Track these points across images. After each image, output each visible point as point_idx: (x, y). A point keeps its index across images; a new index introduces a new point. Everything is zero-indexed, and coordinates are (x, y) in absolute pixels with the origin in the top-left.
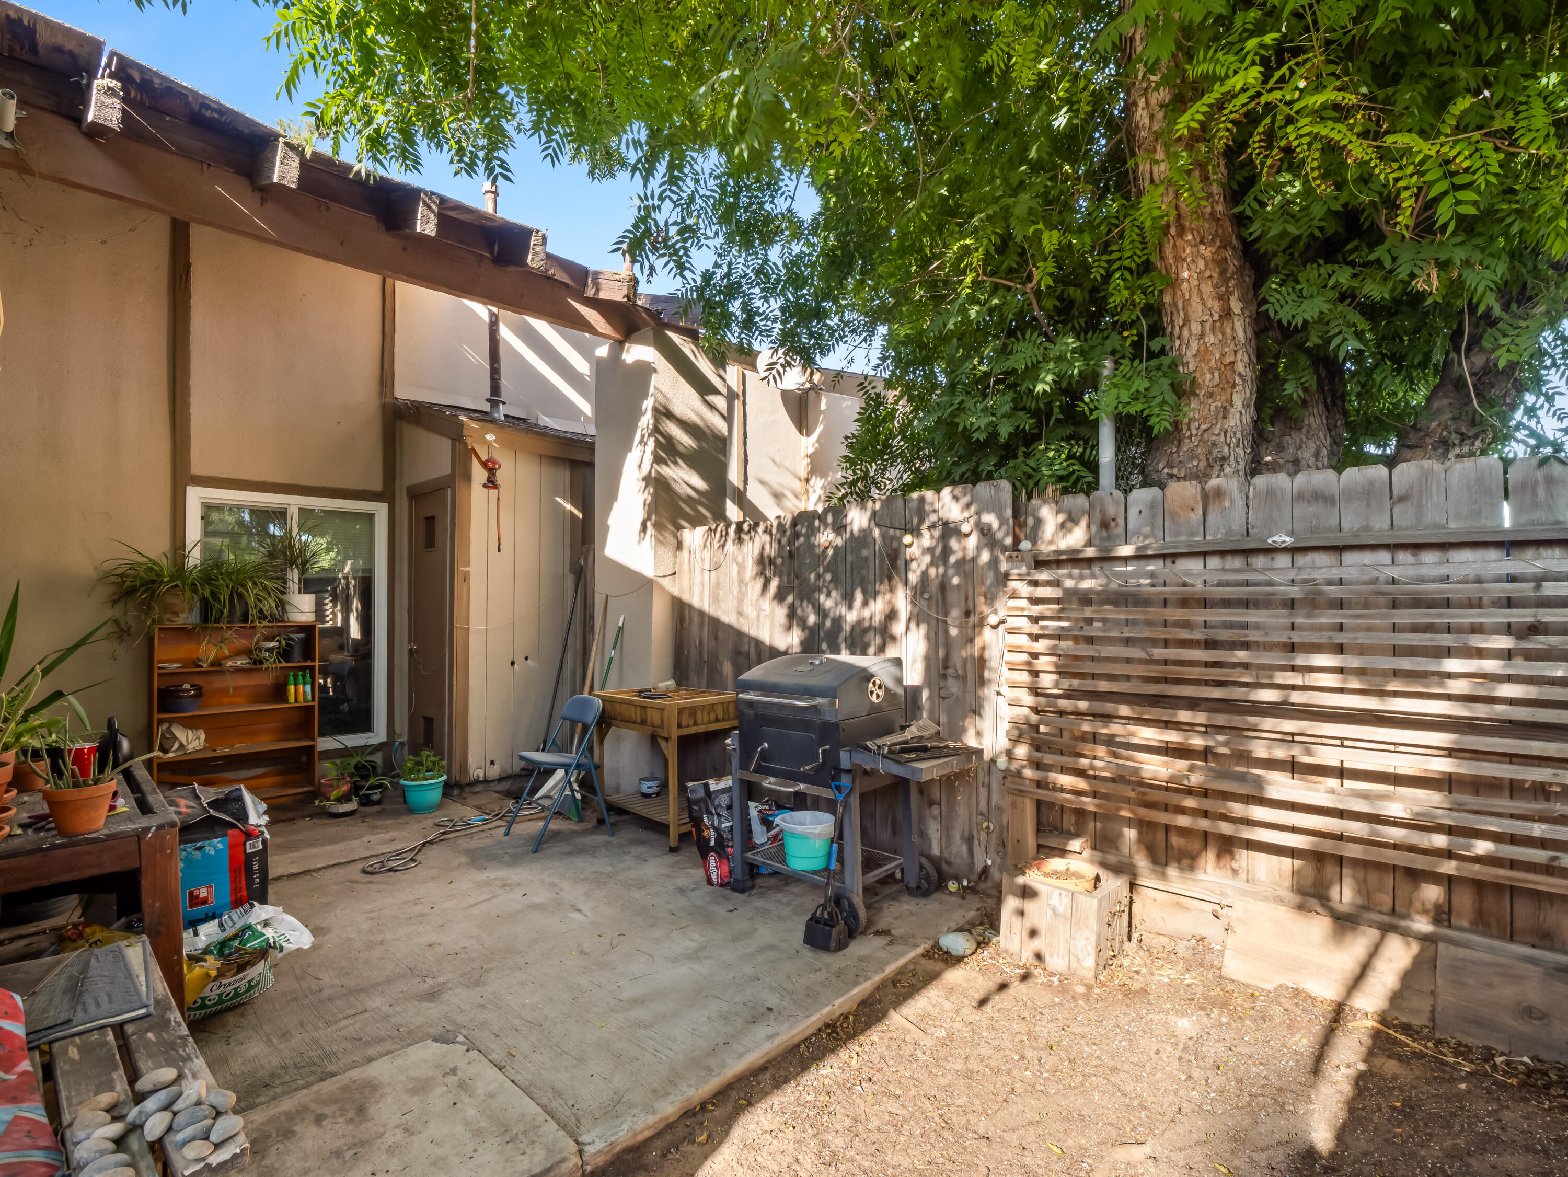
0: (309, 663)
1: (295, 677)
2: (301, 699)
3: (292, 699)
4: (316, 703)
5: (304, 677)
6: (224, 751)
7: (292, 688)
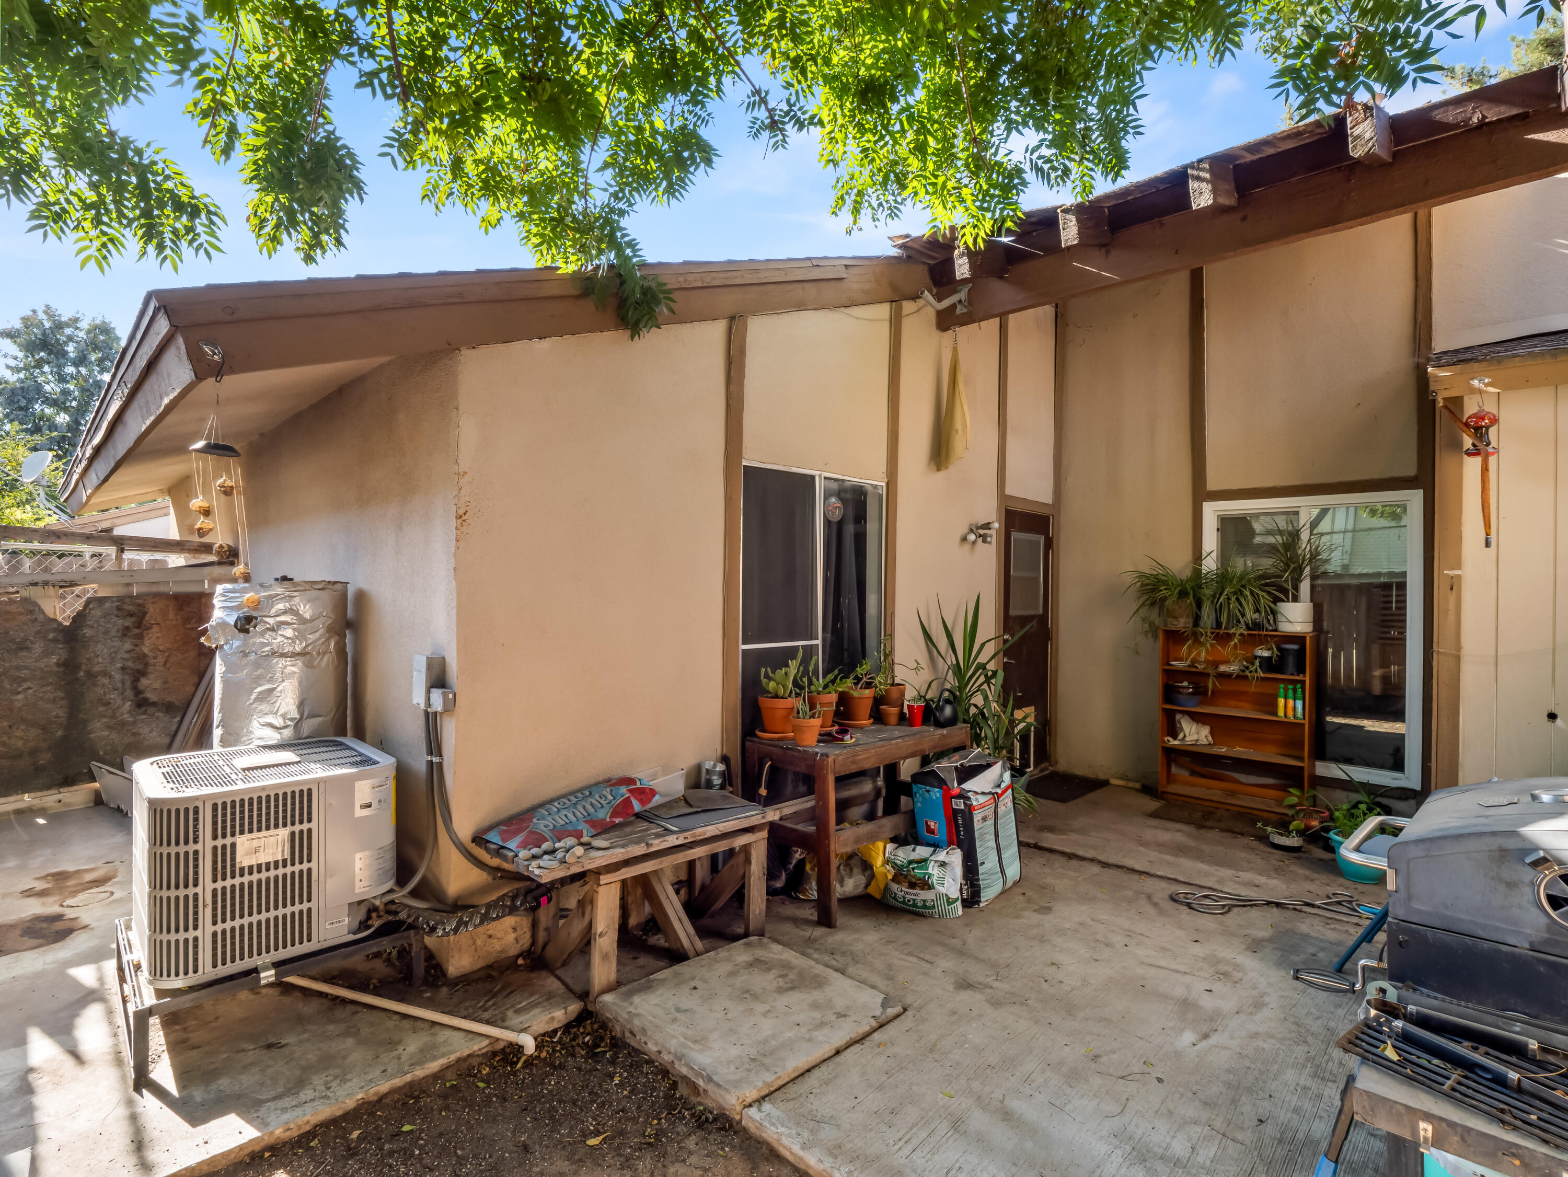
0: (1300, 677)
1: (1286, 690)
2: (1290, 714)
3: (1281, 713)
4: (1306, 722)
5: (1295, 690)
6: (1223, 750)
7: (1281, 702)
